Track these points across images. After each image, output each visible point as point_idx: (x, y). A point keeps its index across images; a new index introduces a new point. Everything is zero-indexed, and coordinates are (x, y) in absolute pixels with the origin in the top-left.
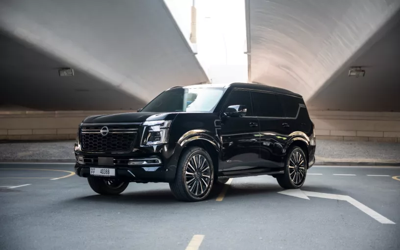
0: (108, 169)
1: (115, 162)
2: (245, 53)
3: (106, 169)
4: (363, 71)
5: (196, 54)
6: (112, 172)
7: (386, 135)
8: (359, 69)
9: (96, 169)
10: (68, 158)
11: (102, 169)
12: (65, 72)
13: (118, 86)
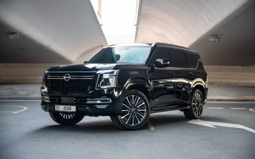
0: (70, 106)
1: (75, 101)
2: (135, 25)
3: (68, 106)
4: (219, 38)
5: (102, 25)
6: (73, 109)
7: (223, 81)
8: (215, 36)
9: (60, 106)
10: (16, 97)
11: (65, 106)
12: (12, 36)
13: (48, 47)
